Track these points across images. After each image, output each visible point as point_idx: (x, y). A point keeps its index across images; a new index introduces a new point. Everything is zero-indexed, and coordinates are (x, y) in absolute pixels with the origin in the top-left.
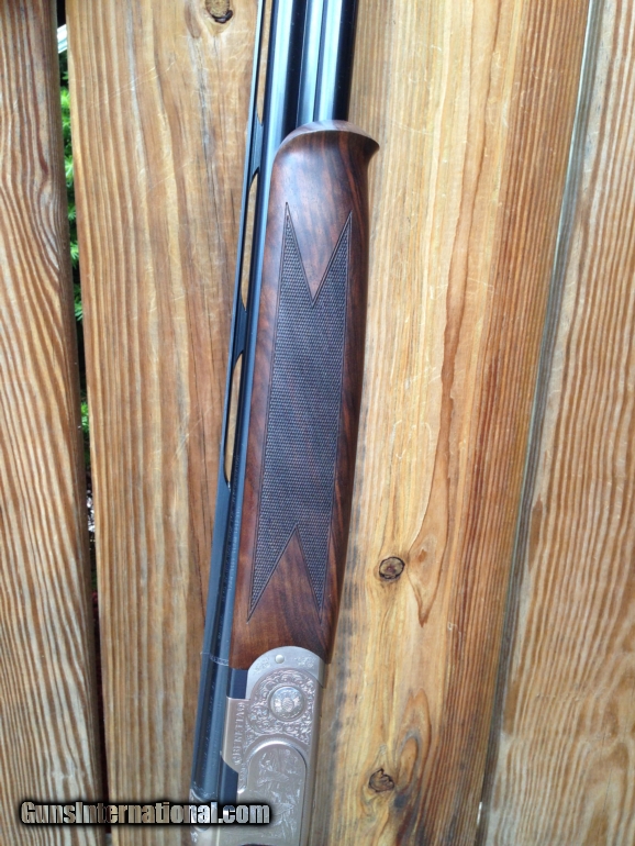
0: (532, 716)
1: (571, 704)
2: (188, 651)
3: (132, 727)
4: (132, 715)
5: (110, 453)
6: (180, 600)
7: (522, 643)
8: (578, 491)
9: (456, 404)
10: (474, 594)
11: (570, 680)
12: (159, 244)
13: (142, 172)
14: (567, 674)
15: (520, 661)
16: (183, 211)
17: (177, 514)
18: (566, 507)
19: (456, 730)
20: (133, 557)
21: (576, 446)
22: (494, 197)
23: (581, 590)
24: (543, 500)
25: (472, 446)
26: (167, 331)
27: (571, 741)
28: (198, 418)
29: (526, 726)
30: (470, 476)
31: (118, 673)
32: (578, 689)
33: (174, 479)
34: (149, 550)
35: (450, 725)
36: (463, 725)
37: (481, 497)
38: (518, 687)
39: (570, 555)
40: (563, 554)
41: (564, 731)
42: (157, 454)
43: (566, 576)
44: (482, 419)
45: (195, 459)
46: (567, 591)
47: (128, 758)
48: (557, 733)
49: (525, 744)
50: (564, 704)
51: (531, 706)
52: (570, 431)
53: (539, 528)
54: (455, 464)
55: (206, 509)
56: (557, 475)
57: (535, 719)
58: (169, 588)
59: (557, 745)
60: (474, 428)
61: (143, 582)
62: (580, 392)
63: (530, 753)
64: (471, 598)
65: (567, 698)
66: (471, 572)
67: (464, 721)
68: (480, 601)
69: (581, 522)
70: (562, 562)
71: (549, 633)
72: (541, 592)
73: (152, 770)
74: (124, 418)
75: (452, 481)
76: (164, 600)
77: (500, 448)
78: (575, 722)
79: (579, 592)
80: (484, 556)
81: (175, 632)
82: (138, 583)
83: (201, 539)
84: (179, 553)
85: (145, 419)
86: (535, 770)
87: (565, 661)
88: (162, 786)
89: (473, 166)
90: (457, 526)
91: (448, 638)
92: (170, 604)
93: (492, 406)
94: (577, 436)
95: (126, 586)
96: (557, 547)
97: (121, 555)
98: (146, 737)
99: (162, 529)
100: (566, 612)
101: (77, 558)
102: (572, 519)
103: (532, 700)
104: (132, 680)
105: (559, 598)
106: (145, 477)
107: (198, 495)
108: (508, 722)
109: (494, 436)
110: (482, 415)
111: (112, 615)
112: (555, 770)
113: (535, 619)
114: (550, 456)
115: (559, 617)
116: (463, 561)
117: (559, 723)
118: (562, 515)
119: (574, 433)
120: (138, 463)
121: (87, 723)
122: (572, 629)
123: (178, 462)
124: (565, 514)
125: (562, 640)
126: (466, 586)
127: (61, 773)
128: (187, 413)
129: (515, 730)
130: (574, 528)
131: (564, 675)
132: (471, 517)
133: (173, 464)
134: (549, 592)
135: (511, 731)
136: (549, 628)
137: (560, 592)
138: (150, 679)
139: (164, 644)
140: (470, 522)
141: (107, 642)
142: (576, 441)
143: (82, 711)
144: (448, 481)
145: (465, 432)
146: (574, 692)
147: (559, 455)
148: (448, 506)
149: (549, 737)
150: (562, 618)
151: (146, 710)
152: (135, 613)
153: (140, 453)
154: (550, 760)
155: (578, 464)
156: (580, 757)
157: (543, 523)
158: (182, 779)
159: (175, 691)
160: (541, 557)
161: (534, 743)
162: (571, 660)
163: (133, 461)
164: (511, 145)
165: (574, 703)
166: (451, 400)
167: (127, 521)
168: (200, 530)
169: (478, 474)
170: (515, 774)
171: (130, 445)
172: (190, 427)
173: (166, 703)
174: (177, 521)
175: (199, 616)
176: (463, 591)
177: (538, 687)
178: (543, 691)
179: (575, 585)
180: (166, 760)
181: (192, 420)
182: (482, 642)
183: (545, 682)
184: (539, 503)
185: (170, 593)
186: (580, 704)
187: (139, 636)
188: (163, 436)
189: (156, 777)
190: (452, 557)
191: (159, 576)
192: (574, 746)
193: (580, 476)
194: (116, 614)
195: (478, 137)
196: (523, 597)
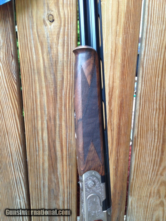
0: (137, 192)
1: (147, 189)
2: (48, 171)
3: (36, 189)
4: (35, 186)
5: (29, 122)
6: (46, 158)
7: (133, 172)
8: (145, 133)
9: (113, 111)
10: (120, 159)
11: (147, 183)
12: (39, 73)
13: (34, 57)
14: (146, 181)
15: (133, 177)
16: (44, 65)
17: (45, 137)
18: (142, 137)
19: (117, 194)
20: (35, 147)
21: (144, 122)
22: (119, 60)
23: (148, 159)
24: (136, 135)
25: (117, 121)
26: (41, 93)
27: (148, 199)
28: (49, 114)
29: (135, 194)
30: (117, 129)
31: (32, 175)
32: (149, 185)
33: (44, 128)
34: (39, 145)
35: (115, 193)
36: (119, 193)
37: (120, 135)
38: (133, 184)
39: (144, 150)
40: (142, 149)
41: (146, 196)
42: (40, 122)
43: (144, 155)
44: (119, 115)
45: (49, 123)
46: (144, 159)
47: (35, 197)
48: (144, 197)
49: (135, 199)
50: (145, 189)
51: (136, 189)
52: (142, 118)
53: (136, 143)
54: (113, 126)
55: (52, 136)
56: (139, 129)
57: (138, 193)
58: (43, 155)
59: (144, 200)
60: (117, 117)
61: (37, 153)
62: (144, 108)
63: (137, 202)
64: (119, 160)
65: (146, 187)
66: (119, 153)
67: (119, 192)
68: (121, 161)
69: (147, 141)
70: (142, 151)
71: (140, 170)
72: (137, 159)
73: (41, 200)
74: (32, 114)
75: (112, 130)
76: (42, 158)
77: (124, 122)
78: (149, 194)
79: (147, 160)
80: (122, 149)
81: (45, 166)
82: (36, 153)
83: (51, 143)
84: (46, 146)
85: (37, 114)
86: (139, 206)
87: (145, 178)
88: (43, 204)
89: (113, 53)
90: (114, 141)
91: (113, 170)
92: (44, 159)
93: (122, 111)
94: (144, 119)
95: (33, 154)
96: (141, 147)
97: (32, 146)
98: (39, 192)
99: (41, 140)
100: (144, 165)
101: (22, 147)
102: (144, 140)
103: (137, 188)
104: (35, 177)
105: (142, 161)
106: (37, 128)
107: (50, 132)
108: (131, 193)
109: (123, 119)
110: (119, 114)
111: (30, 161)
112: (144, 207)
113: (136, 166)
114: (137, 124)
115: (142, 166)
116: (116, 151)
117: (144, 194)
118: (141, 139)
119: (143, 118)
120: (35, 124)
121: (25, 188)
122: (146, 169)
123: (45, 124)
124: (142, 139)
125: (144, 172)
126: (118, 157)
127: (19, 200)
128: (46, 113)
129: (132, 195)
130: (145, 143)
131: (145, 181)
132: (118, 139)
133: (44, 125)
134: (139, 159)
135: (131, 195)
136: (140, 169)
137: (142, 159)
138: (40, 177)
139: (43, 169)
140: (118, 141)
141: (29, 168)
142: (144, 120)
143: (23, 184)
144: (111, 130)
145: (115, 118)
146: (148, 186)
147: (140, 124)
148: (112, 137)
149: (142, 198)
150: (143, 166)
151: (39, 185)
152: (36, 161)
153: (36, 122)
154: (142, 204)
155: (145, 126)
156: (151, 203)
157: (136, 141)
158: (48, 203)
159: (45, 180)
160: (137, 150)
161: (138, 199)
162: (146, 177)
163: (34, 124)
164: (123, 48)
165: (148, 189)
166: (111, 110)
167: (33, 138)
168: (50, 141)
169: (119, 128)
170: (133, 207)
171: (33, 120)
172: (47, 116)
173: (44, 183)
174: (45, 139)
175: (51, 162)
176: (117, 158)
177: (138, 184)
178: (139, 185)
179: (146, 158)
180: (44, 198)
181: (48, 114)
182: (122, 172)
183: (140, 183)
184: (135, 136)
185: (44, 156)
186: (150, 189)
187: (37, 166)
188: (41, 118)
189: (42, 202)
190: (114, 149)
191: (41, 152)
192: (149, 201)
193: (146, 129)
194: (31, 161)
195: (114, 46)
196: (133, 160)
